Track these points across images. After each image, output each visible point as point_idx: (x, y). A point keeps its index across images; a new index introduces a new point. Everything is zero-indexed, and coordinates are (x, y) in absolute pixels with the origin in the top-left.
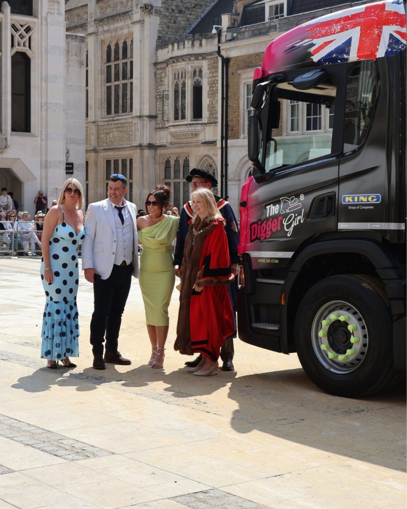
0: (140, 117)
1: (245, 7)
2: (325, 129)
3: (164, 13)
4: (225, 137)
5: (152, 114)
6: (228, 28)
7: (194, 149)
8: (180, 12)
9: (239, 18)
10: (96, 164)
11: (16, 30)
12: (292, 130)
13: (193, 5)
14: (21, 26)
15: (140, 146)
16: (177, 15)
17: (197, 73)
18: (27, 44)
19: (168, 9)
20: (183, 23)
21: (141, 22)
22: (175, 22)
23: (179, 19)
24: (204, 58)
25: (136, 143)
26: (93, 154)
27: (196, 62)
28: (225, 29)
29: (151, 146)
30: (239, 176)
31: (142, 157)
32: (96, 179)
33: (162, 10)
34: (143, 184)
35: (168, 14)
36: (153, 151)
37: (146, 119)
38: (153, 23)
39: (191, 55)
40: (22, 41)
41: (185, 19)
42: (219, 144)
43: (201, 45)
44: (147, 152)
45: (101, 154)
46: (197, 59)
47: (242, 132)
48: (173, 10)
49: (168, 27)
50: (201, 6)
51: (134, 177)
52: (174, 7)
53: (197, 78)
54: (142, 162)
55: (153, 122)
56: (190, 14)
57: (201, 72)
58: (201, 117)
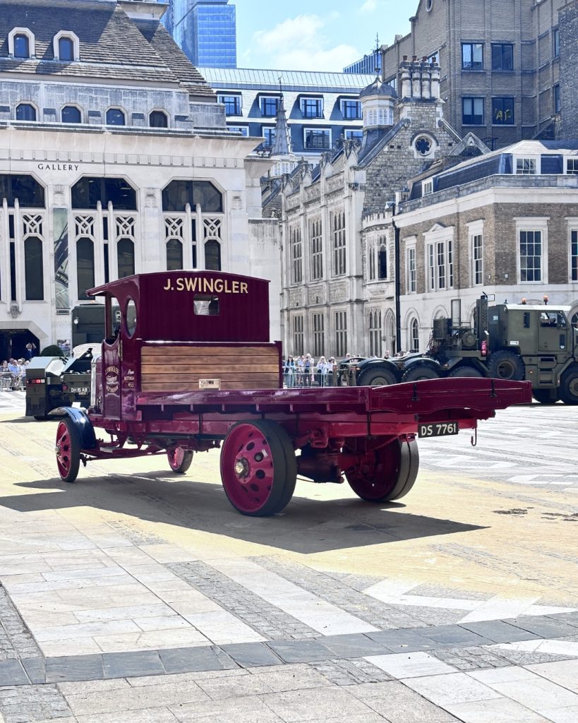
0: (350, 277)
1: (414, 184)
2: (447, 287)
3: (369, 188)
4: (398, 294)
5: (358, 274)
6: (400, 203)
7: (383, 303)
8: (385, 185)
9: (409, 194)
10: (328, 316)
11: (208, 223)
12: (440, 287)
13: (397, 178)
14: (212, 220)
15: (350, 301)
16: (381, 189)
17: (383, 241)
18: (217, 234)
19: (372, 185)
20: (387, 195)
21: (350, 197)
22: (379, 195)
23: (384, 191)
24: (386, 228)
25: (348, 299)
26: (326, 308)
27: (381, 231)
28: (397, 204)
29: (358, 301)
30: (407, 326)
31: (352, 310)
32: (329, 329)
33: (366, 186)
34: (354, 333)
35: (372, 188)
36: (360, 305)
37: (354, 278)
38: (359, 197)
39: (377, 225)
40: (212, 232)
41: (389, 191)
42: (395, 298)
43: (384, 216)
44: (355, 306)
45: (332, 308)
46: (381, 229)
47: (407, 289)
48: (377, 185)
49: (373, 200)
50: (405, 178)
51: (347, 328)
52: (378, 182)
53: (382, 244)
54: (352, 315)
55: (360, 280)
56: (394, 187)
57: (385, 239)
58: (386, 277)
